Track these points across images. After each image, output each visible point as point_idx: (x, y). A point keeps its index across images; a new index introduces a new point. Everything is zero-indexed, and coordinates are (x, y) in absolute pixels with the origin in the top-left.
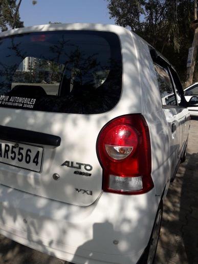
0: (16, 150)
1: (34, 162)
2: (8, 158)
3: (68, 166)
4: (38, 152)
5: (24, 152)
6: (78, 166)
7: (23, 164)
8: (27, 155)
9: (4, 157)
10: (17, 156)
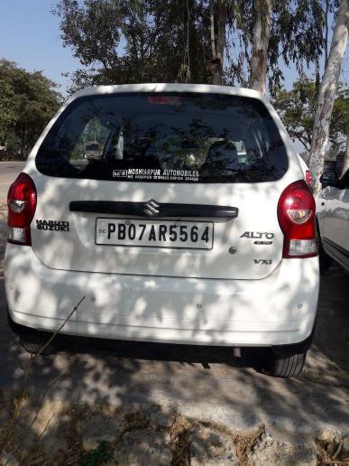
0: (177, 230)
1: (203, 239)
2: (165, 240)
3: (248, 237)
4: (207, 228)
5: (188, 231)
6: (258, 235)
7: (189, 243)
8: (193, 233)
9: (160, 239)
10: (179, 236)
